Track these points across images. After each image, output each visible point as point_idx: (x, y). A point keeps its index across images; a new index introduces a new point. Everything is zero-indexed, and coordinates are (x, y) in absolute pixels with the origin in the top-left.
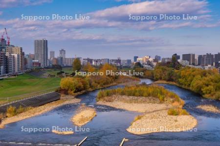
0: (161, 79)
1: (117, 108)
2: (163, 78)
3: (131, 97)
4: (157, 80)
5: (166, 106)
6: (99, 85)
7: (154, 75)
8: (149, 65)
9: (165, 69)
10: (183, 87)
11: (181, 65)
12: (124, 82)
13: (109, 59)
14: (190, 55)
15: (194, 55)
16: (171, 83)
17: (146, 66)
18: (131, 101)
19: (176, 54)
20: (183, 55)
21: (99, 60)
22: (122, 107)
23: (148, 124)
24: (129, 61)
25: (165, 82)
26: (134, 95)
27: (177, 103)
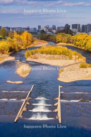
0: (61, 42)
1: (43, 63)
2: (63, 41)
3: (49, 55)
4: (59, 42)
5: (75, 62)
6: (23, 47)
7: (57, 39)
8: (50, 32)
9: (64, 35)
10: (79, 47)
11: (72, 32)
12: (38, 44)
13: (21, 28)
14: (77, 25)
15: (79, 25)
16: (69, 44)
17: (48, 32)
18: (50, 58)
19: (67, 24)
20: (73, 25)
21: (15, 28)
22: (46, 63)
23: (71, 75)
24: (35, 29)
25: (65, 44)
26: (50, 54)
27: (81, 59)
